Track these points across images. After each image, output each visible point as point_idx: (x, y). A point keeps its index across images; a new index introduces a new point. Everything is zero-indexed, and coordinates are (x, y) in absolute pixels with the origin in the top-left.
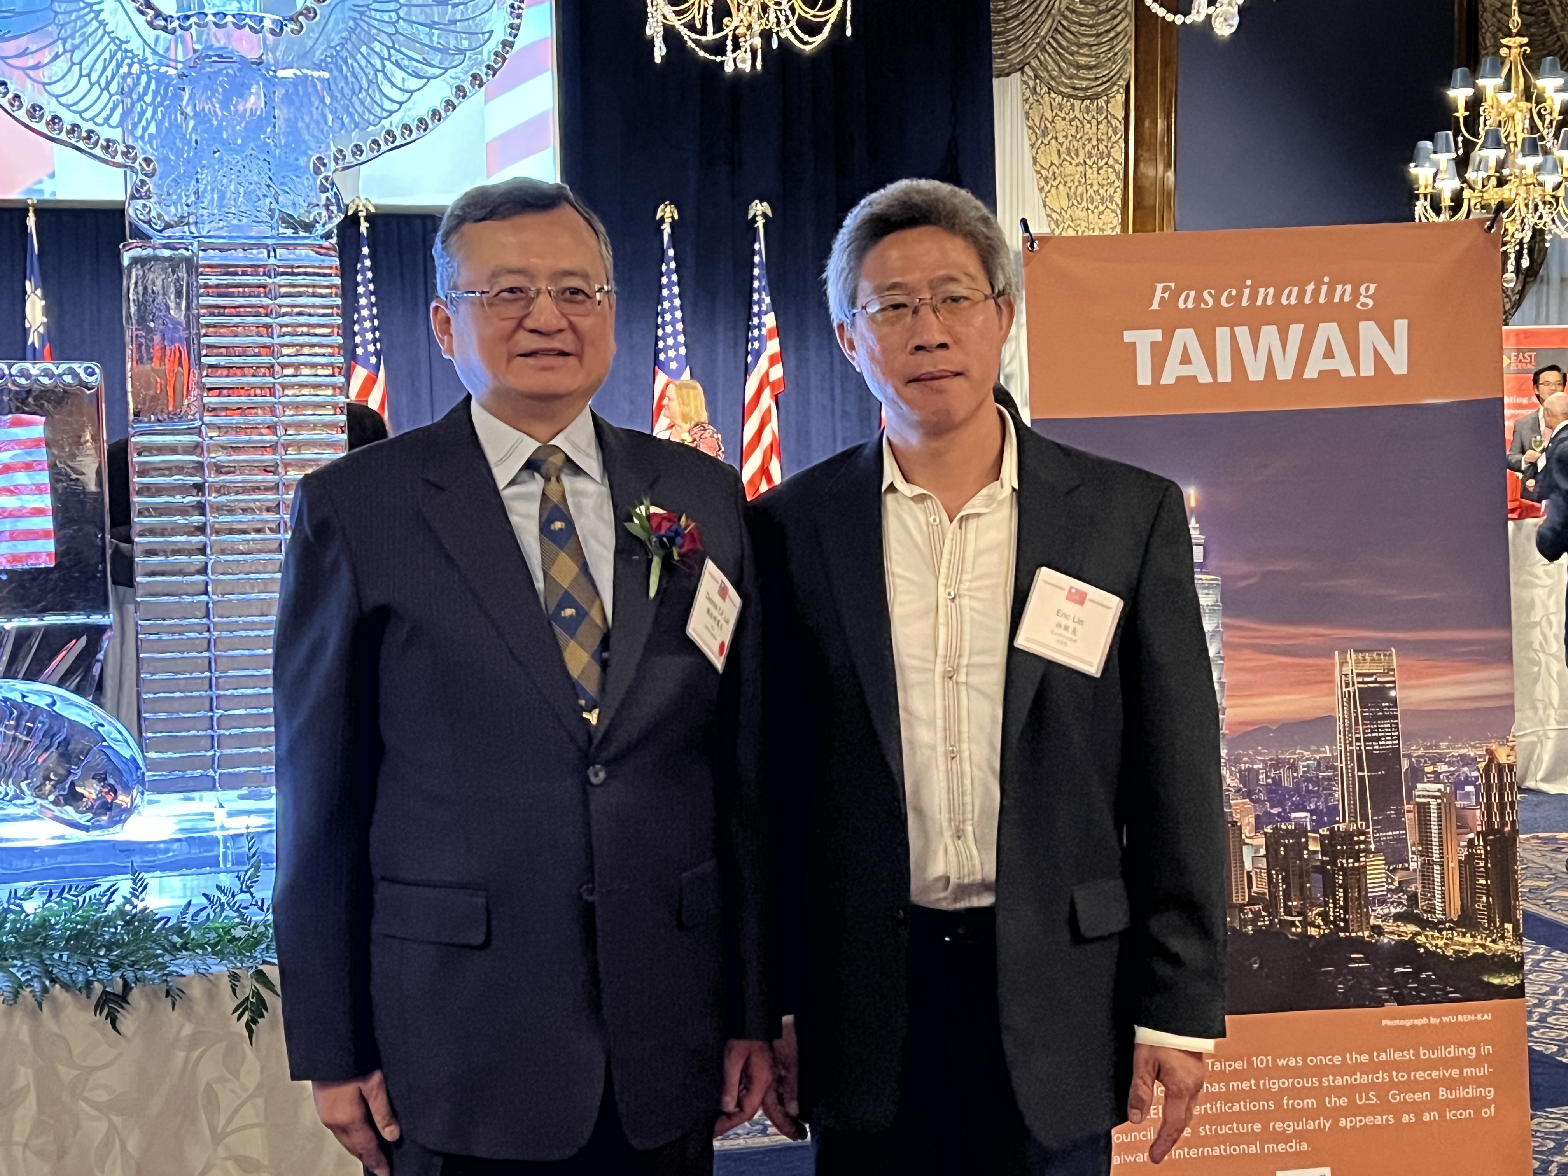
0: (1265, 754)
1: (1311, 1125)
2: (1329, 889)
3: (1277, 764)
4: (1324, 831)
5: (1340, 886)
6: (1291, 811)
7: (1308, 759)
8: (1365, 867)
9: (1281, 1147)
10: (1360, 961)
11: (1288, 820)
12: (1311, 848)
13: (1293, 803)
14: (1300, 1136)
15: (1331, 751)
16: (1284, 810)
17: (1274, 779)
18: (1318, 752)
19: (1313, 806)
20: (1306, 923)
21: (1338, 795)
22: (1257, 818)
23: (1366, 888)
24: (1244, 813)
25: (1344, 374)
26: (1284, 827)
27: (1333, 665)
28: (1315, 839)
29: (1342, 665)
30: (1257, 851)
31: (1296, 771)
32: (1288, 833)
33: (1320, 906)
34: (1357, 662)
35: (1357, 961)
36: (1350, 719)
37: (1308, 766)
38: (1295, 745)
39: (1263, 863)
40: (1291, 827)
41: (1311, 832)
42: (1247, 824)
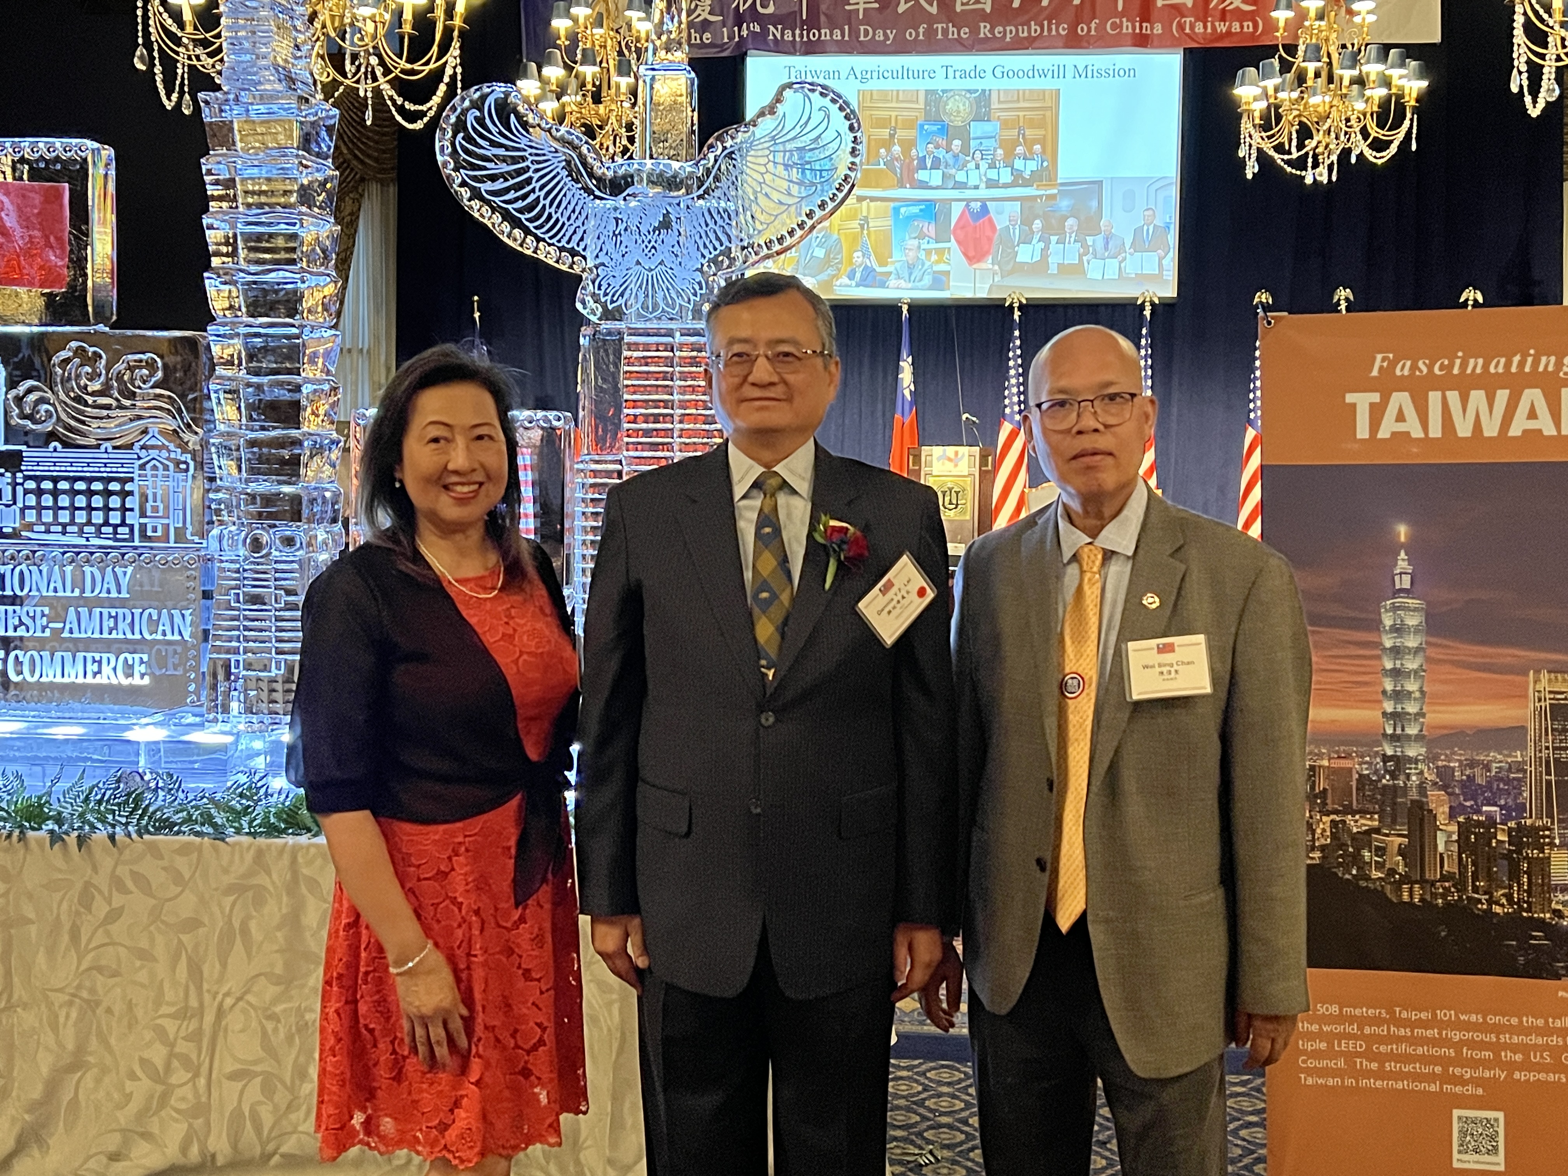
0: (1461, 755)
1: (1487, 1074)
2: (1514, 874)
3: (1472, 764)
4: (1512, 824)
5: (1525, 872)
6: (1483, 805)
7: (1501, 762)
8: (1549, 858)
9: (1458, 1089)
10: (1540, 938)
11: (1479, 812)
12: (1500, 837)
13: (1485, 798)
14: (1477, 1082)
15: (1522, 755)
16: (1476, 804)
17: (1468, 776)
18: (1510, 756)
19: (1502, 802)
20: (1490, 902)
21: (1526, 794)
22: (1451, 807)
23: (1549, 876)
24: (1441, 803)
25: (1546, 433)
26: (1475, 818)
27: (1527, 683)
28: (1503, 830)
29: (1535, 682)
30: (1450, 836)
31: (1489, 771)
32: (1479, 824)
33: (1505, 888)
34: (1550, 680)
35: (1538, 938)
36: (1540, 730)
37: (1500, 768)
38: (1489, 749)
39: (1455, 848)
40: (1481, 818)
41: (1501, 824)
42: (1442, 812)
